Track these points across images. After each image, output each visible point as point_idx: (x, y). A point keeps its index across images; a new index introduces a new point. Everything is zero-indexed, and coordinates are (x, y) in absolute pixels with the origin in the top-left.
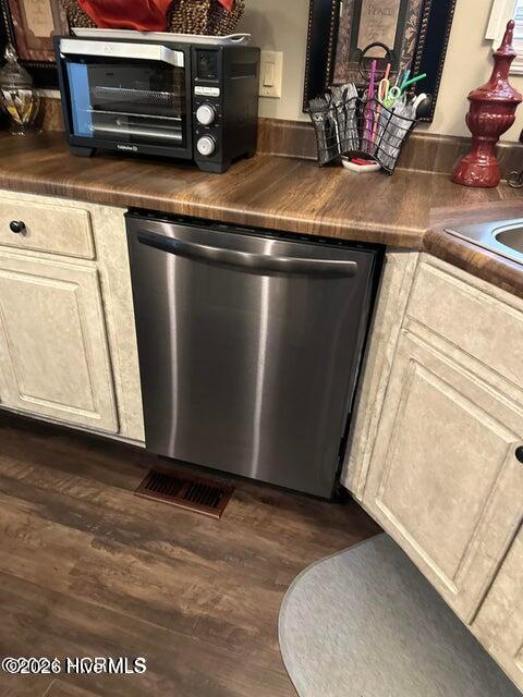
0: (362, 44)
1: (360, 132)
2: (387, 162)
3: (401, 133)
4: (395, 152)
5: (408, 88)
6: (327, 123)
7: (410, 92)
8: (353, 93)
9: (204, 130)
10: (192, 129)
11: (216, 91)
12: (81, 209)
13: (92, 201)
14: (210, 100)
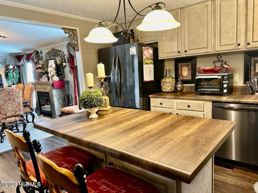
0: (257, 71)
6: (251, 86)
9: (225, 88)
10: (222, 88)
11: (228, 82)
12: (202, 102)
13: (205, 101)
14: (226, 83)
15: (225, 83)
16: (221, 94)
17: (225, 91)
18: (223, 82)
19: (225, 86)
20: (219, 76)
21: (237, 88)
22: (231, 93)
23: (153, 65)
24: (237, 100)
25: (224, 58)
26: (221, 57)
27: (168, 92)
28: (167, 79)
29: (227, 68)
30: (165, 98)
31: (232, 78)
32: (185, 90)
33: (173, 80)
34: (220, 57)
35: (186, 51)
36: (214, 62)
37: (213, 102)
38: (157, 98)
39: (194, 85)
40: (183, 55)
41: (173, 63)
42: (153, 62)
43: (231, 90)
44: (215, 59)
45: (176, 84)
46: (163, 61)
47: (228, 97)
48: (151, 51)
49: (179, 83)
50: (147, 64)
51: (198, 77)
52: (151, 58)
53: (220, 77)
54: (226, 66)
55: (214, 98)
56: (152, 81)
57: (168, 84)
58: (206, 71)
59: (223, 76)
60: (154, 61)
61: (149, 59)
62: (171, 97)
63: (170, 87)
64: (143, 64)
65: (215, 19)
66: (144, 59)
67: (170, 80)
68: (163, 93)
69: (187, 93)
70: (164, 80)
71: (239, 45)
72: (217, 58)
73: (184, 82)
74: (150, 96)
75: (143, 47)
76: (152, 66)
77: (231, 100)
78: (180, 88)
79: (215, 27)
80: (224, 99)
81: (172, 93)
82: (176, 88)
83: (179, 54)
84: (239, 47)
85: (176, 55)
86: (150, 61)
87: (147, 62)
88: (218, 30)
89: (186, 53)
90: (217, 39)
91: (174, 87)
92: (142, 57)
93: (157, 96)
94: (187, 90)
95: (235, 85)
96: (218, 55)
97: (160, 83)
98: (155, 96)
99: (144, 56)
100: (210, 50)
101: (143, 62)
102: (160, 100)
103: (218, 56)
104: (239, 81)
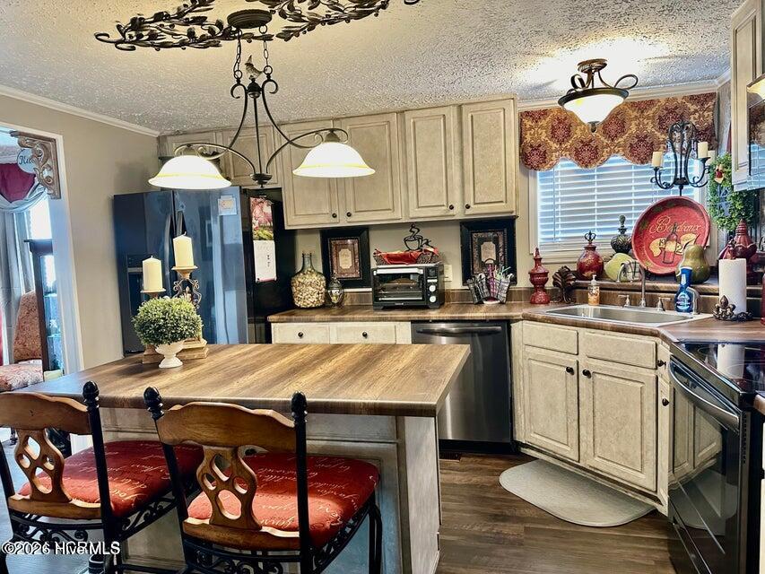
0: (483, 259)
1: (489, 290)
2: (502, 299)
3: (506, 288)
4: (505, 295)
5: (505, 272)
6: (475, 288)
7: (506, 274)
8: (483, 276)
9: (432, 294)
10: (427, 294)
11: (436, 281)
12: (392, 324)
13: (396, 321)
14: (434, 284)
15: (431, 284)
16: (425, 306)
17: (433, 299)
18: (429, 281)
19: (432, 289)
20: (419, 268)
21: (453, 293)
22: (443, 304)
23: (272, 243)
24: (457, 315)
25: (424, 233)
26: (419, 231)
27: (311, 308)
28: (307, 276)
29: (433, 253)
30: (310, 321)
31: (442, 273)
32: (347, 303)
33: (321, 280)
34: (416, 231)
35: (349, 215)
36: (405, 240)
37: (413, 322)
38: (290, 321)
39: (370, 289)
40: (343, 222)
41: (317, 238)
42: (272, 235)
43: (443, 298)
44: (406, 233)
45: (327, 287)
46: (293, 232)
47: (439, 311)
48: (268, 210)
49: (335, 285)
50: (261, 239)
51: (379, 272)
52: (269, 224)
53: (421, 272)
54: (432, 250)
55: (416, 315)
56: (272, 281)
57: (311, 288)
58: (394, 259)
59: (427, 270)
60: (274, 232)
61: (264, 227)
62: (323, 317)
63: (315, 296)
64: (252, 240)
65: (405, 152)
66: (254, 227)
67: (315, 278)
68: (298, 311)
69: (354, 308)
70: (300, 279)
71: (452, 208)
72: (411, 231)
73: (346, 283)
74: (271, 318)
75: (252, 199)
76: (271, 245)
77: (447, 315)
78: (336, 296)
79: (406, 167)
80: (433, 314)
81: (320, 310)
82: (328, 297)
83: (333, 220)
84: (451, 212)
85: (327, 222)
86: (266, 232)
87: (262, 235)
88: (412, 174)
89: (350, 219)
90: (412, 194)
91: (323, 295)
92: (251, 224)
93: (289, 317)
94: (352, 302)
95: (447, 287)
96: (412, 225)
97: (290, 287)
98: (285, 317)
99: (254, 221)
100: (399, 216)
101: (252, 234)
102: (299, 327)
103: (413, 227)
104: (453, 279)
